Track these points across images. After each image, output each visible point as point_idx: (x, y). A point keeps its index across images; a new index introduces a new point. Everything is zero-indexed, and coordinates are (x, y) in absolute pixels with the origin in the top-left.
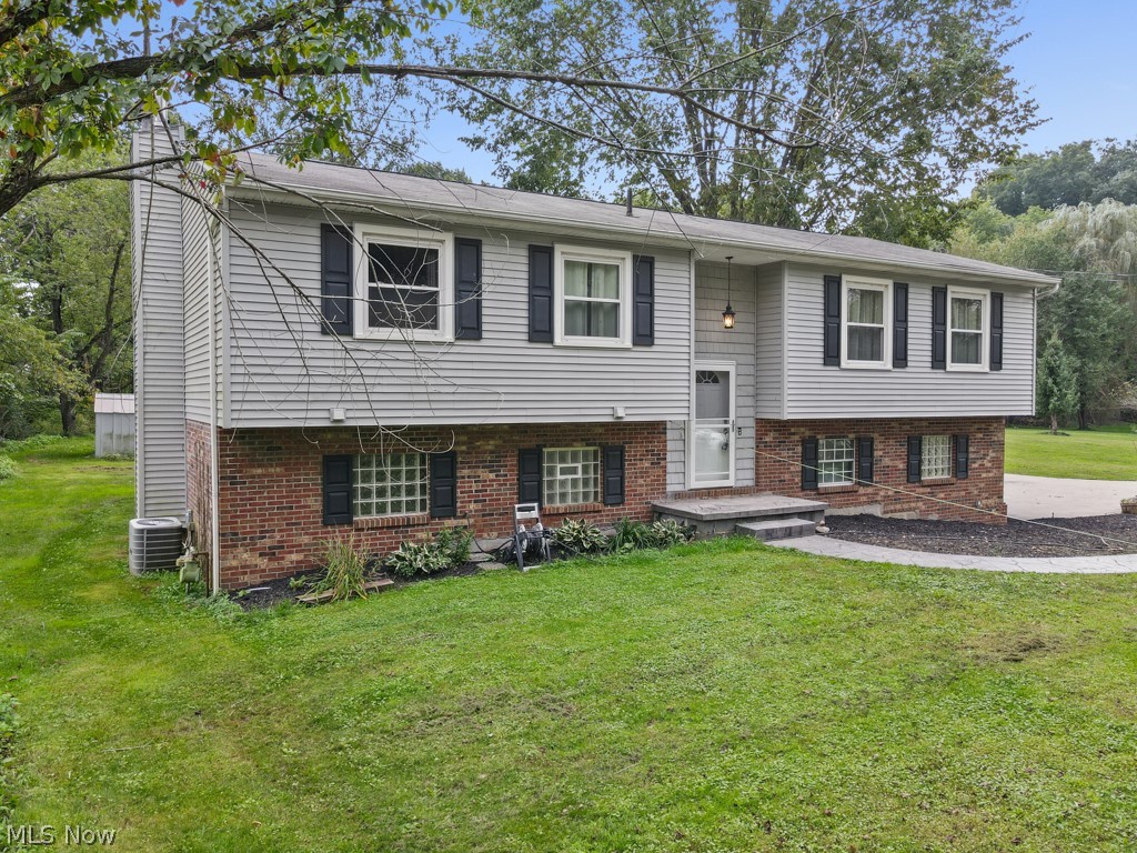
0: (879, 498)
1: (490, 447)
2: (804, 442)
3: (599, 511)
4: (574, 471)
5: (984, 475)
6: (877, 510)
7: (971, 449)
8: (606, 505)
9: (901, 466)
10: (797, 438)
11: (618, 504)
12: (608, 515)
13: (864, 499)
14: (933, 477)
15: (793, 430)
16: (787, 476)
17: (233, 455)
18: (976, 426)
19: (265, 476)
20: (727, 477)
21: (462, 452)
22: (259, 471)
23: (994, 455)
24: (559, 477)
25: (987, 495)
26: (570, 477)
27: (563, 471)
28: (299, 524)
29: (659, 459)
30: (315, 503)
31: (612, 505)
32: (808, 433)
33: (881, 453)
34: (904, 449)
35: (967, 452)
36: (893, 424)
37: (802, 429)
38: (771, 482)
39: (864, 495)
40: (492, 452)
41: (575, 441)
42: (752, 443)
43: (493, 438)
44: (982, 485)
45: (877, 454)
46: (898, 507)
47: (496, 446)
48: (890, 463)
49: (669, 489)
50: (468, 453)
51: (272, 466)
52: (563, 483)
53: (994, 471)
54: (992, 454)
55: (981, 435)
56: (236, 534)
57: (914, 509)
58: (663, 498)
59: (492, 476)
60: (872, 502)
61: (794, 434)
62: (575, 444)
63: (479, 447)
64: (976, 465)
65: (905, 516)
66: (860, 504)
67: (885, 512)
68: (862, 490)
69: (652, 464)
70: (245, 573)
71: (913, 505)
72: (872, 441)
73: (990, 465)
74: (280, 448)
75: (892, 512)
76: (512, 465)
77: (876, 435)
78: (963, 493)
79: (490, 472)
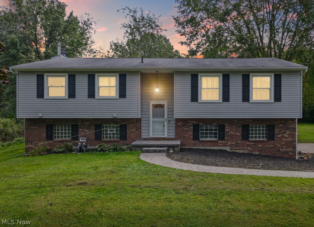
0: (228, 145)
1: (87, 124)
2: (194, 126)
3: (119, 142)
4: (113, 131)
5: (284, 140)
6: (228, 149)
7: (276, 130)
8: (121, 140)
9: (239, 135)
10: (191, 124)
11: (125, 140)
12: (122, 143)
14: (257, 139)
15: (189, 122)
16: (187, 136)
17: (28, 124)
18: (279, 122)
19: (34, 128)
20: (164, 135)
21: (80, 125)
22: (33, 127)
23: (290, 132)
24: (108, 132)
25: (286, 147)
26: (112, 132)
27: (110, 131)
28: (41, 139)
29: (139, 129)
30: (44, 135)
31: (123, 140)
32: (195, 123)
33: (229, 130)
34: (240, 129)
35: (274, 131)
37: (193, 122)
38: (180, 137)
39: (221, 143)
40: (88, 125)
41: (111, 123)
42: (174, 125)
43: (88, 122)
44: (283, 143)
45: (227, 130)
46: (238, 148)
47: (89, 124)
48: (233, 133)
49: (143, 137)
50: (81, 125)
51: (35, 126)
52: (110, 134)
53: (290, 138)
54: (288, 132)
55: (281, 125)
56: (28, 140)
58: (140, 139)
59: (88, 131)
60: (225, 145)
61: (190, 123)
62: (111, 124)
63: (84, 124)
64: (279, 136)
66: (219, 146)
67: (231, 150)
68: (220, 142)
69: (136, 130)
70: (30, 149)
71: (245, 148)
72: (224, 126)
73: (287, 136)
74: (37, 123)
75: (234, 149)
76: (94, 129)
77: (226, 124)
78: (272, 146)
79: (87, 130)
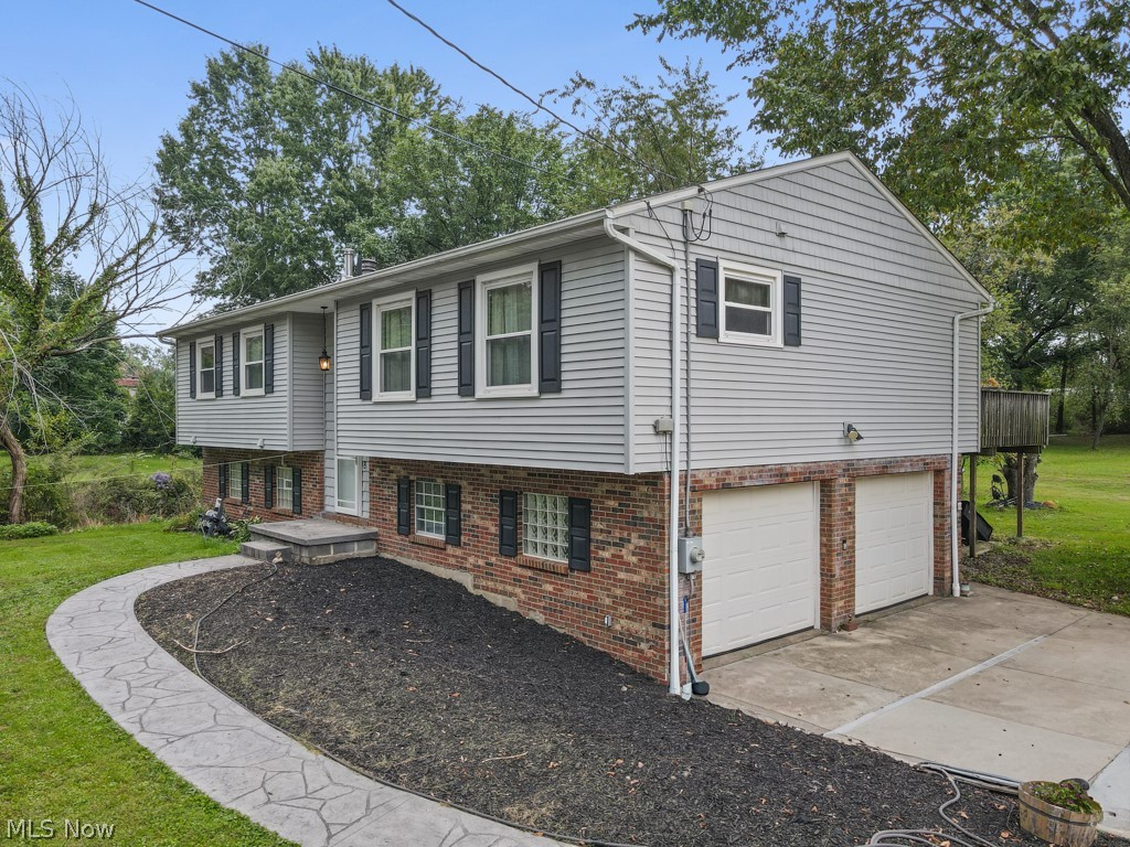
0: (468, 566)
1: (258, 463)
2: (399, 482)
3: (292, 517)
5: (621, 575)
6: (468, 582)
7: (597, 525)
9: (493, 529)
10: (394, 476)
11: (299, 514)
13: (452, 561)
14: (540, 556)
15: (391, 469)
16: (387, 516)
18: (606, 486)
20: (354, 508)
23: (642, 543)
25: (628, 612)
30: (218, 485)
32: (403, 473)
33: (469, 507)
34: (496, 506)
35: (589, 529)
36: (482, 471)
37: (399, 468)
38: (377, 518)
39: (453, 556)
40: (258, 466)
42: (368, 477)
44: (619, 592)
45: (466, 507)
46: (491, 584)
48: (480, 523)
49: (327, 509)
50: (252, 465)
53: (644, 572)
54: (636, 541)
55: (612, 503)
57: (511, 595)
59: (258, 481)
60: (462, 566)
61: (392, 473)
62: (283, 464)
63: (254, 462)
64: (606, 555)
65: (499, 600)
66: (449, 566)
67: (476, 587)
68: (450, 549)
71: (509, 588)
72: (459, 489)
73: (634, 559)
75: (483, 589)
77: (464, 483)
78: (584, 595)
